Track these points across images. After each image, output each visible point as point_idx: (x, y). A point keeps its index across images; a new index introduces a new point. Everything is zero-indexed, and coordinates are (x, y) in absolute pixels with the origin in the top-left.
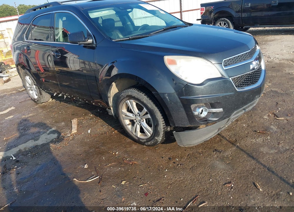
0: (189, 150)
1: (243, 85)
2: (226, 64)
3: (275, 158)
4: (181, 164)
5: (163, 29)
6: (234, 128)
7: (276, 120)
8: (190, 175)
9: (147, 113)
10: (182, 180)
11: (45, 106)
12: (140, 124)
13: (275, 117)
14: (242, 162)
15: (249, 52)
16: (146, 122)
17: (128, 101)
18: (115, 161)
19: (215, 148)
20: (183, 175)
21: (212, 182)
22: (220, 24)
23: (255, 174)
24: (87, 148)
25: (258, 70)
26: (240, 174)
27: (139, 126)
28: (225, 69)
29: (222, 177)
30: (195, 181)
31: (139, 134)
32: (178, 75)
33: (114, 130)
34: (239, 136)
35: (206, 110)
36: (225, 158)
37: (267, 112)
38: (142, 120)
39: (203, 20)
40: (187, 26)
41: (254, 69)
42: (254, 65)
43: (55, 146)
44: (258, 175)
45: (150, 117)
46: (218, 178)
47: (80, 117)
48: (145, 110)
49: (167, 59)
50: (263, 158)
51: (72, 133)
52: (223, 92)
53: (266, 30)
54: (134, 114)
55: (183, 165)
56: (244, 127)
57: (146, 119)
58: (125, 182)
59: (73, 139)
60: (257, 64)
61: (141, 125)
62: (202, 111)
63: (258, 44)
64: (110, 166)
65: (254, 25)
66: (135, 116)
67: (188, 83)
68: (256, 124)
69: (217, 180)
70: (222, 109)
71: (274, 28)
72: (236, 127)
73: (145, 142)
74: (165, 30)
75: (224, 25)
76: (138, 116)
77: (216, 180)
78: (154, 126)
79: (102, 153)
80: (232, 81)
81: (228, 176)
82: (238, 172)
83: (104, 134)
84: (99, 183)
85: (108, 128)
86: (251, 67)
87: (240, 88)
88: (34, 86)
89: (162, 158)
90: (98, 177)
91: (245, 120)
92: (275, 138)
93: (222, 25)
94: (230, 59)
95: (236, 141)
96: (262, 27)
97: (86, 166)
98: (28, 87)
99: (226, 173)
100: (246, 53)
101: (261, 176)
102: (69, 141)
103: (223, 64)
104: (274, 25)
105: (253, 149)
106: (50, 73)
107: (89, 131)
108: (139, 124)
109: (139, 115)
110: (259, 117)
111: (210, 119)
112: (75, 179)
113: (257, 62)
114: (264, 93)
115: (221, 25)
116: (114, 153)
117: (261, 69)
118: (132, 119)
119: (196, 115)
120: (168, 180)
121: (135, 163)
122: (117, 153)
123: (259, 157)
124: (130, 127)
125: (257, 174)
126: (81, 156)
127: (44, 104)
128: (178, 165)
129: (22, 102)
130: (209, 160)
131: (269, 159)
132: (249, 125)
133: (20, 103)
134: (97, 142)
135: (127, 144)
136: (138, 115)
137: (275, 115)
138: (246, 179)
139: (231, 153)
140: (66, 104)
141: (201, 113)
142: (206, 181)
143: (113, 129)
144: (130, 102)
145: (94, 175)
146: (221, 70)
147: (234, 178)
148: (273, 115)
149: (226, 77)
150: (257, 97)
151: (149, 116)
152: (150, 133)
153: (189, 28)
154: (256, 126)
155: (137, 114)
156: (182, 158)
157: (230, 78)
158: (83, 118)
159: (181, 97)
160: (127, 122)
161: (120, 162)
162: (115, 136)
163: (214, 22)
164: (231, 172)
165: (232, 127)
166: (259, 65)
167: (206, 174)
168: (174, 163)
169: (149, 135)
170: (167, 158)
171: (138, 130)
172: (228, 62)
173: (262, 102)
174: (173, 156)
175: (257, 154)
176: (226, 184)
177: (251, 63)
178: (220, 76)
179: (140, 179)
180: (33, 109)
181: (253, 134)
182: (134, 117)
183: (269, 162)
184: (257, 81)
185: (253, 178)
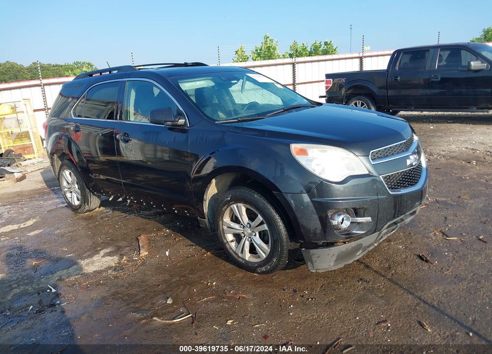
0: (322, 279)
1: (398, 186)
2: (374, 157)
3: (447, 290)
4: (312, 299)
5: (282, 109)
6: (385, 250)
7: (445, 241)
8: (327, 312)
9: (262, 223)
10: (315, 319)
11: (90, 217)
12: (250, 239)
13: (443, 236)
14: (400, 295)
15: (404, 143)
16: (260, 237)
17: (235, 206)
18: (213, 295)
19: (360, 277)
20: (317, 312)
21: (360, 321)
22: (356, 104)
23: (420, 311)
24: (167, 276)
25: (417, 167)
26: (399, 310)
27: (248, 242)
28: (373, 163)
29: (373, 314)
30: (335, 319)
31: (248, 256)
32: (310, 169)
33: (206, 252)
34: (393, 262)
35: (348, 219)
36: (376, 289)
37: (432, 229)
38: (254, 234)
39: (328, 98)
40: (314, 106)
41: (411, 165)
42: (411, 160)
43: (116, 274)
44: (425, 312)
45: (267, 228)
46: (367, 315)
47: (150, 232)
48: (260, 218)
49: (295, 147)
50: (430, 290)
51: (141, 255)
52: (372, 194)
53: (425, 116)
54: (242, 224)
55: (315, 299)
56: (399, 249)
57: (260, 233)
58: (232, 321)
59: (143, 264)
60: (415, 158)
61: (251, 241)
62: (343, 220)
63: (415, 133)
64: (206, 302)
65: (406, 108)
66: (243, 228)
67: (324, 180)
68: (418, 245)
69: (366, 318)
70: (370, 218)
71: (436, 113)
72: (389, 249)
73: (257, 267)
74: (285, 111)
75: (362, 106)
76: (247, 227)
77: (364, 319)
78: (273, 242)
79: (191, 284)
80: (383, 180)
81: (381, 313)
82: (396, 308)
83: (191, 257)
84: (193, 323)
85: (195, 249)
86: (408, 162)
87: (394, 190)
88: (77, 186)
89: (284, 290)
90: (191, 315)
91: (401, 239)
92: (446, 264)
93: (359, 105)
94: (379, 151)
95: (390, 267)
96: (418, 111)
97: (169, 301)
98: (65, 187)
99: (379, 309)
100: (401, 144)
101: (428, 312)
102: (137, 266)
103: (370, 156)
104: (436, 108)
105: (415, 278)
106: (96, 165)
107: (167, 253)
108: (248, 240)
109: (250, 227)
110: (421, 236)
111: (354, 232)
112: (155, 318)
113: (415, 156)
114: (426, 204)
115: (356, 106)
116: (209, 284)
117: (421, 166)
118: (238, 232)
119: (335, 225)
120: (295, 318)
121: (243, 297)
122: (214, 283)
123: (424, 289)
124: (233, 245)
125: (423, 311)
126: (160, 287)
127: (89, 214)
128: (308, 299)
129: (52, 210)
130: (353, 293)
131: (439, 291)
132: (408, 247)
133: (48, 211)
134: (181, 268)
135: (228, 272)
136: (248, 225)
137: (444, 234)
138: (408, 317)
139: (383, 284)
140: (124, 215)
141: (342, 223)
142: (350, 319)
143: (203, 250)
144: (237, 207)
145: (183, 313)
146: (368, 165)
147: (390, 315)
148: (441, 234)
149: (375, 174)
150: (417, 204)
151: (265, 227)
152: (265, 253)
153: (318, 108)
154: (418, 248)
155: (246, 224)
156: (312, 290)
157: (381, 176)
158: (154, 234)
159: (313, 200)
160: (230, 237)
161: (220, 296)
162: (207, 260)
163: (346, 100)
164: (386, 308)
165: (383, 250)
166: (418, 161)
167: (349, 310)
168: (303, 296)
169: (264, 256)
170: (291, 290)
171: (246, 250)
172: (377, 155)
173: (424, 216)
174: (300, 287)
175: (421, 285)
176: (379, 323)
177: (408, 157)
178: (367, 172)
179: (254, 317)
180: (71, 221)
181: (413, 259)
182: (241, 229)
183: (439, 295)
184: (417, 183)
185: (417, 316)
